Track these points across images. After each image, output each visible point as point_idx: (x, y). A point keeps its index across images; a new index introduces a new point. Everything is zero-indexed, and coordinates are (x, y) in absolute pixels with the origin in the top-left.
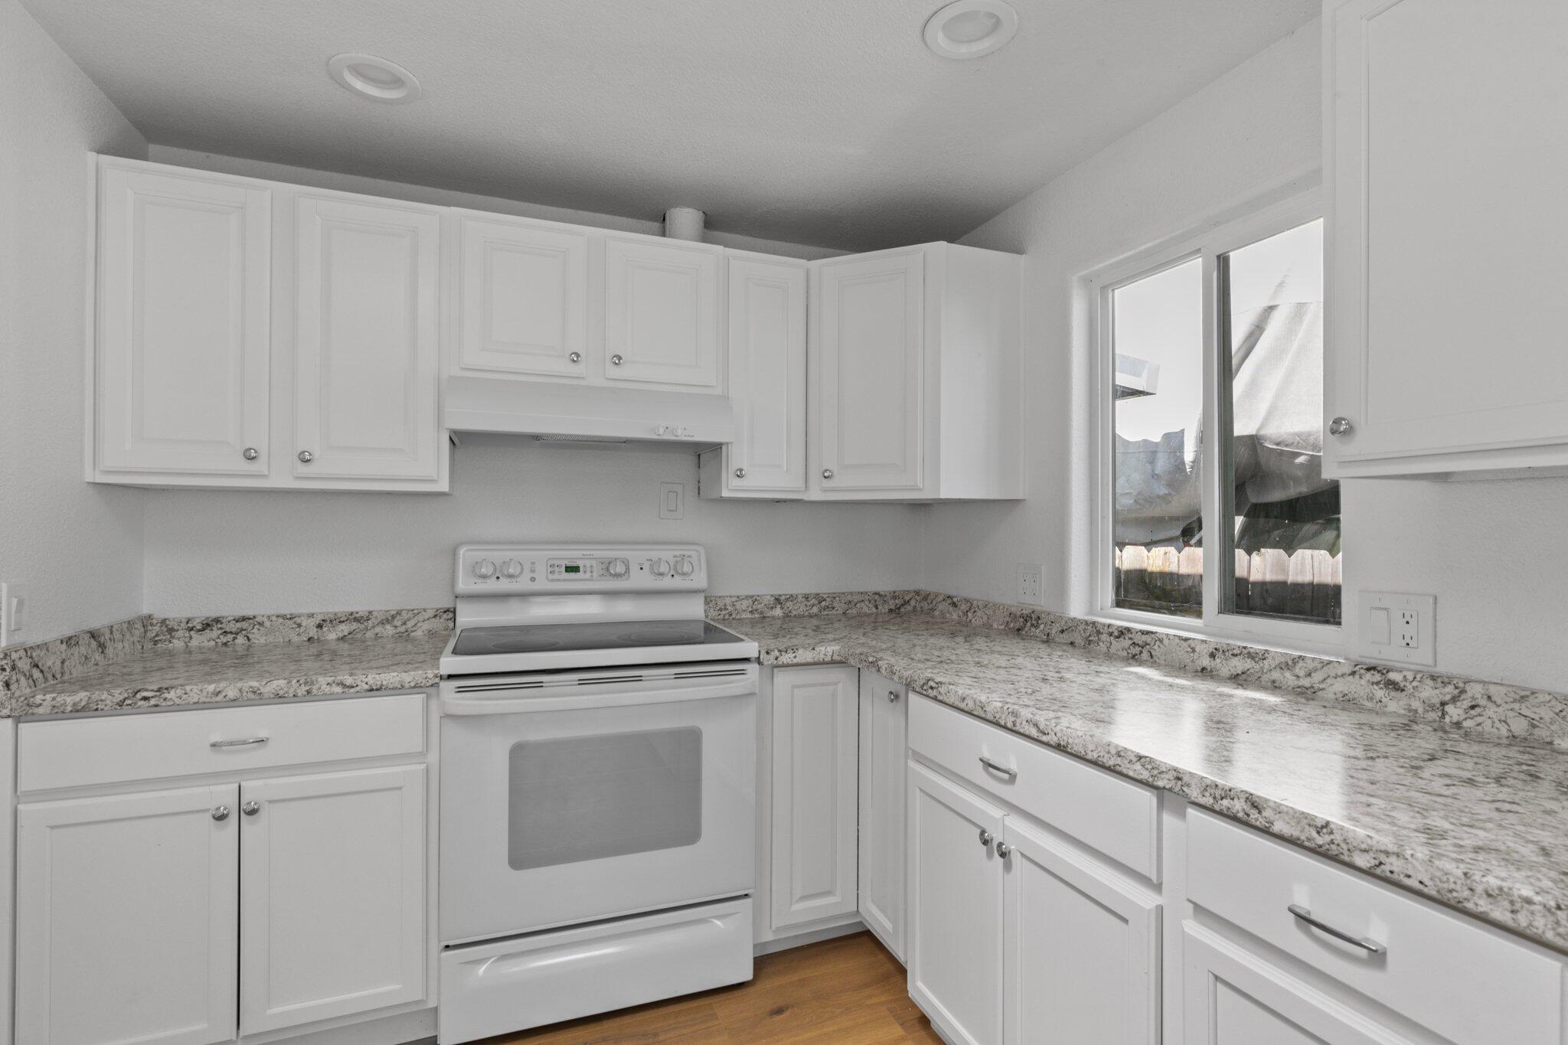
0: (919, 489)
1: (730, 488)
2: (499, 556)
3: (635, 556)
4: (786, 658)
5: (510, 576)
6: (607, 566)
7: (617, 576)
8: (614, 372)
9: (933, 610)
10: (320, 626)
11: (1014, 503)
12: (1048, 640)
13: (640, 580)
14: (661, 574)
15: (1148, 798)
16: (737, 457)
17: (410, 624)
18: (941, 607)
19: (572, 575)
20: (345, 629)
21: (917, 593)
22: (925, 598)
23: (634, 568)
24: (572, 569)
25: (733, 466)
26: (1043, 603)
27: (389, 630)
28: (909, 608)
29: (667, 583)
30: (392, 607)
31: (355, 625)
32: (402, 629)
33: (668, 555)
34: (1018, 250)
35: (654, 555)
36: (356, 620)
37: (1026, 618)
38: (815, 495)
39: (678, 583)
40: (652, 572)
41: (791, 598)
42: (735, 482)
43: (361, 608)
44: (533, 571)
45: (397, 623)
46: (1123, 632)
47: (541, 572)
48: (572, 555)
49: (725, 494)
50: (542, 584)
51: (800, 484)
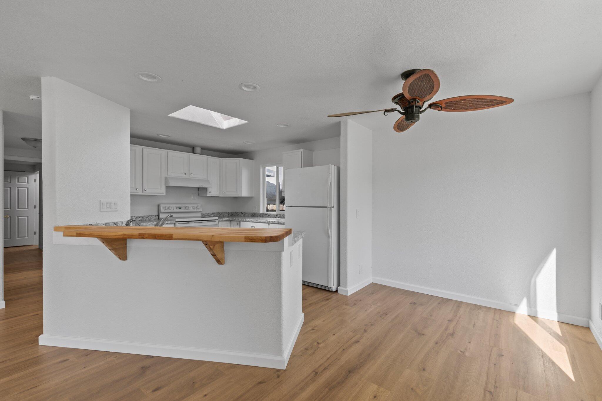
0: (239, 195)
1: (208, 195)
2: (168, 206)
3: (190, 206)
4: (221, 220)
5: (170, 209)
6: (186, 208)
7: (188, 209)
8: (191, 176)
9: (238, 215)
10: (136, 218)
11: (252, 197)
12: (257, 217)
13: (191, 210)
14: (194, 209)
15: (267, 224)
16: (210, 190)
17: (151, 218)
18: (240, 214)
19: (180, 209)
20: (140, 219)
21: (235, 212)
22: (237, 213)
23: (190, 208)
24: (180, 208)
25: (209, 192)
26: (257, 212)
27: (148, 219)
28: (234, 215)
29: (195, 210)
30: (148, 215)
31: (142, 218)
32: (150, 219)
33: (195, 206)
34: (253, 159)
35: (193, 206)
36: (142, 217)
37: (254, 214)
38: (221, 196)
39: (197, 210)
40: (193, 208)
41: (215, 213)
42: (209, 194)
43: (143, 215)
44: (173, 208)
45: (149, 218)
46: (267, 214)
47: (175, 209)
48: (180, 206)
49: (207, 195)
50: (175, 211)
51: (219, 194)
